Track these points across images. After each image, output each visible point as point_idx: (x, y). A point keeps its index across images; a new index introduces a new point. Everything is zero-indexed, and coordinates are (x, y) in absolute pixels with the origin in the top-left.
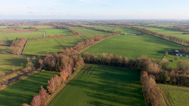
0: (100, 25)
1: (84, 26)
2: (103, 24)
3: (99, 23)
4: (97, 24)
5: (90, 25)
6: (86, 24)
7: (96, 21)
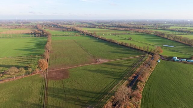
0: (103, 27)
1: (79, 29)
2: (106, 26)
3: (101, 24)
4: (100, 27)
5: (90, 27)
6: (85, 26)
7: (98, 22)
